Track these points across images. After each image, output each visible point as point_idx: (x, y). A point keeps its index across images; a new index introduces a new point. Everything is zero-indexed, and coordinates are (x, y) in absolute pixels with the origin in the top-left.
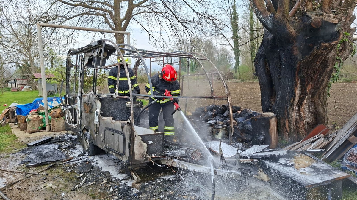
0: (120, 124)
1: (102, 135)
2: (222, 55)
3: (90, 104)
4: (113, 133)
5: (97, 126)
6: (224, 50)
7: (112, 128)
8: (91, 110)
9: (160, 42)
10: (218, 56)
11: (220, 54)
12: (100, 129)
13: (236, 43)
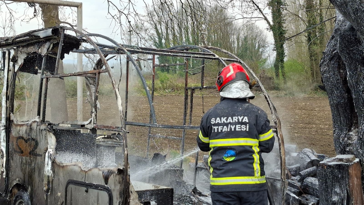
0: (101, 172)
1: (59, 194)
2: (246, 38)
3: (33, 139)
4: (85, 189)
5: (48, 179)
6: (250, 28)
7: (83, 180)
8: (33, 151)
9: (129, 17)
10: (238, 39)
11: (242, 36)
12: (54, 184)
13: (277, 14)
